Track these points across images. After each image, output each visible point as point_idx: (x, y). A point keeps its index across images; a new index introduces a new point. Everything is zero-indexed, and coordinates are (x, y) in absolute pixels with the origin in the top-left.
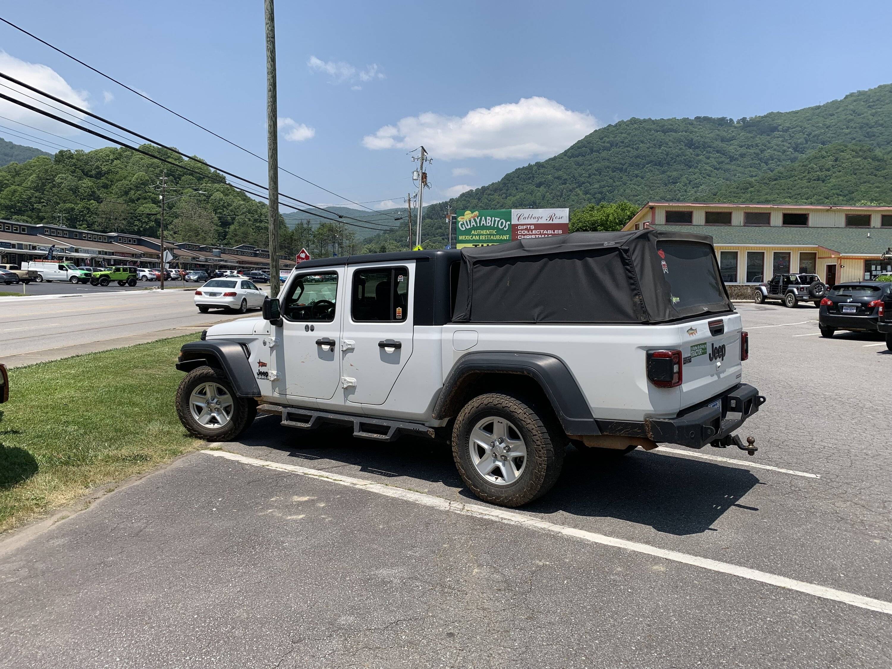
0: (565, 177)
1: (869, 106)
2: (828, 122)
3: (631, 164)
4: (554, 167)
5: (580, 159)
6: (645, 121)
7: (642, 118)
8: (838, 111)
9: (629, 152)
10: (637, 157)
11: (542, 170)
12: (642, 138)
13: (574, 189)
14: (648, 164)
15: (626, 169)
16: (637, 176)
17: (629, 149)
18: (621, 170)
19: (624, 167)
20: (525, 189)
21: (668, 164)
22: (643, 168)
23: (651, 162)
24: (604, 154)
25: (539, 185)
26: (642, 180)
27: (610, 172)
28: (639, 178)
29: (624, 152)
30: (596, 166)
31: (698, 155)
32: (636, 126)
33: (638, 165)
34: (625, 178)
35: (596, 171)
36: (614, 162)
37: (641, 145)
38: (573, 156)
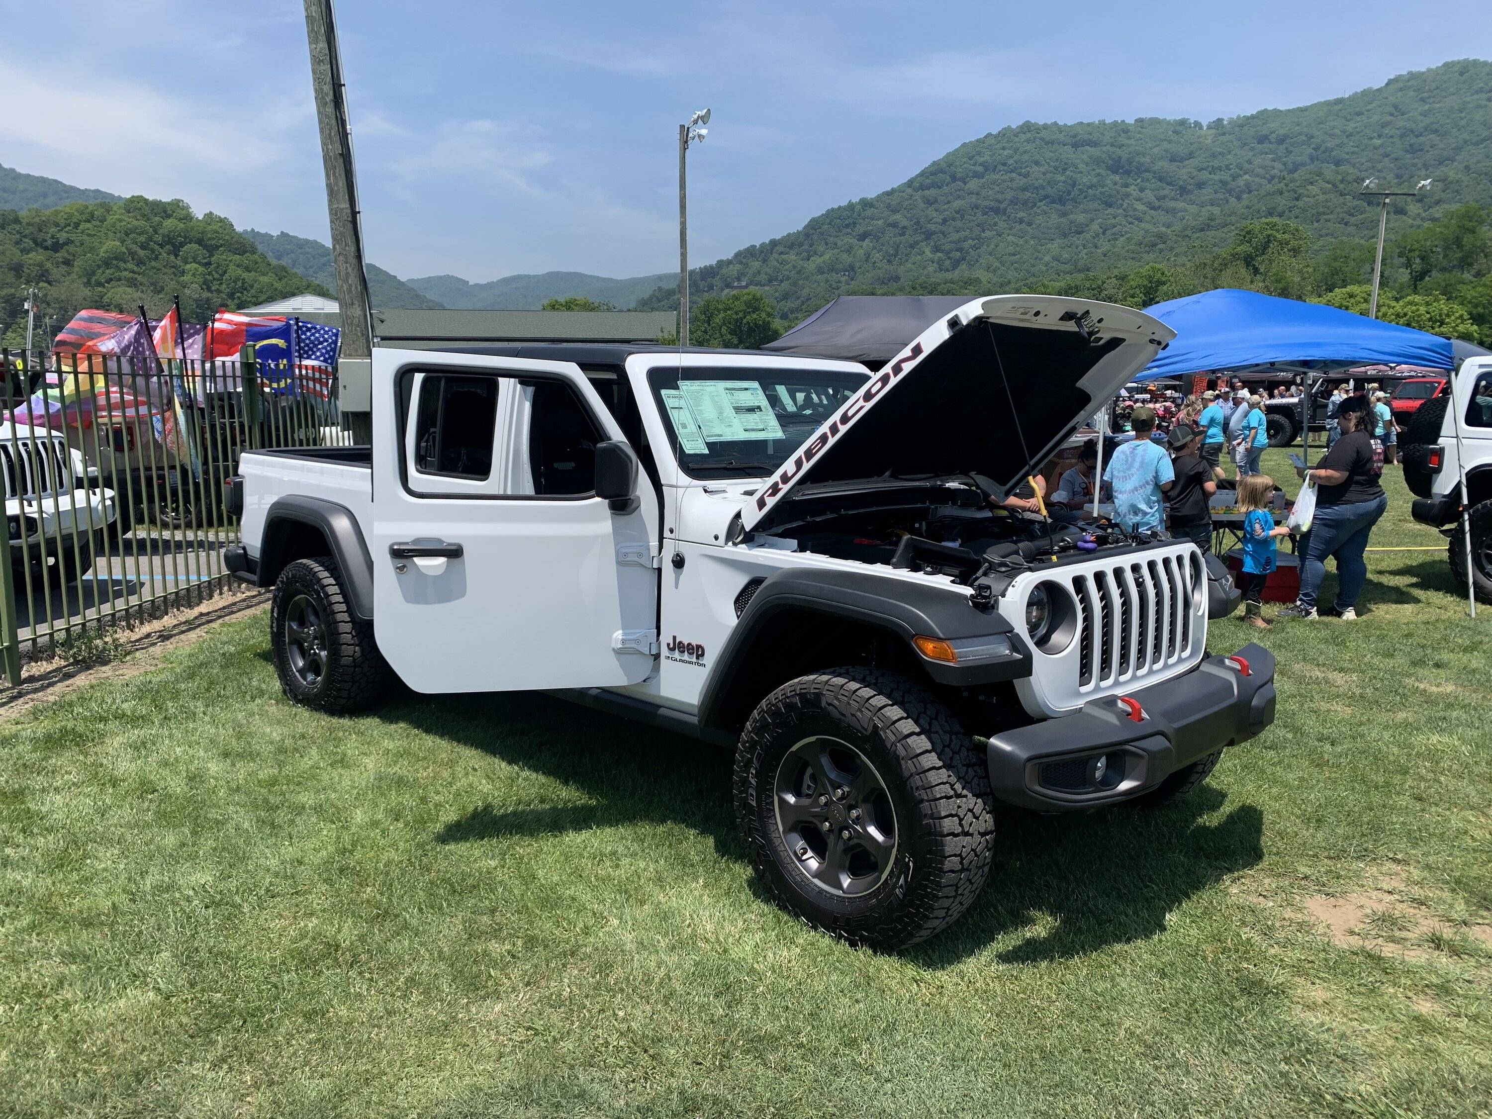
0: (904, 222)
1: (1423, 100)
2: (1350, 127)
3: (1014, 202)
4: (889, 206)
5: (932, 192)
6: (1045, 127)
7: (1041, 123)
8: (1369, 107)
9: (1012, 180)
10: (1025, 189)
11: (870, 212)
12: (1037, 157)
13: (917, 243)
14: (1041, 201)
15: (1005, 209)
16: (1021, 221)
17: (1014, 175)
18: (997, 211)
19: (1003, 206)
20: (840, 243)
21: (1074, 200)
22: (1032, 208)
23: (1046, 197)
24: (973, 184)
25: (863, 237)
26: (1029, 228)
27: (979, 214)
28: (1024, 226)
29: (1005, 181)
30: (957, 204)
31: (1127, 185)
32: (1029, 135)
33: (1025, 203)
34: (1002, 225)
35: (957, 212)
36: (986, 198)
37: (1035, 168)
38: (922, 188)
